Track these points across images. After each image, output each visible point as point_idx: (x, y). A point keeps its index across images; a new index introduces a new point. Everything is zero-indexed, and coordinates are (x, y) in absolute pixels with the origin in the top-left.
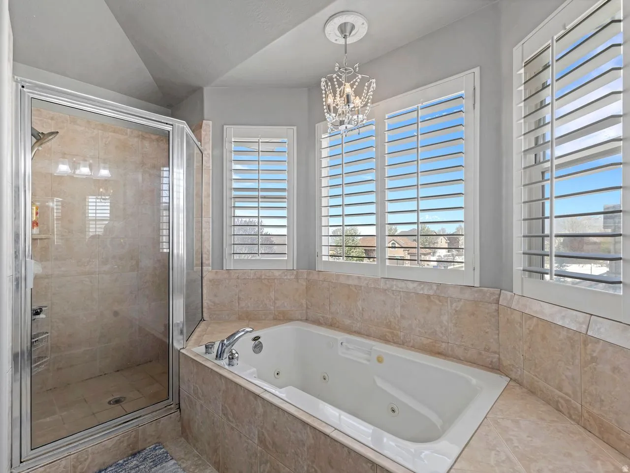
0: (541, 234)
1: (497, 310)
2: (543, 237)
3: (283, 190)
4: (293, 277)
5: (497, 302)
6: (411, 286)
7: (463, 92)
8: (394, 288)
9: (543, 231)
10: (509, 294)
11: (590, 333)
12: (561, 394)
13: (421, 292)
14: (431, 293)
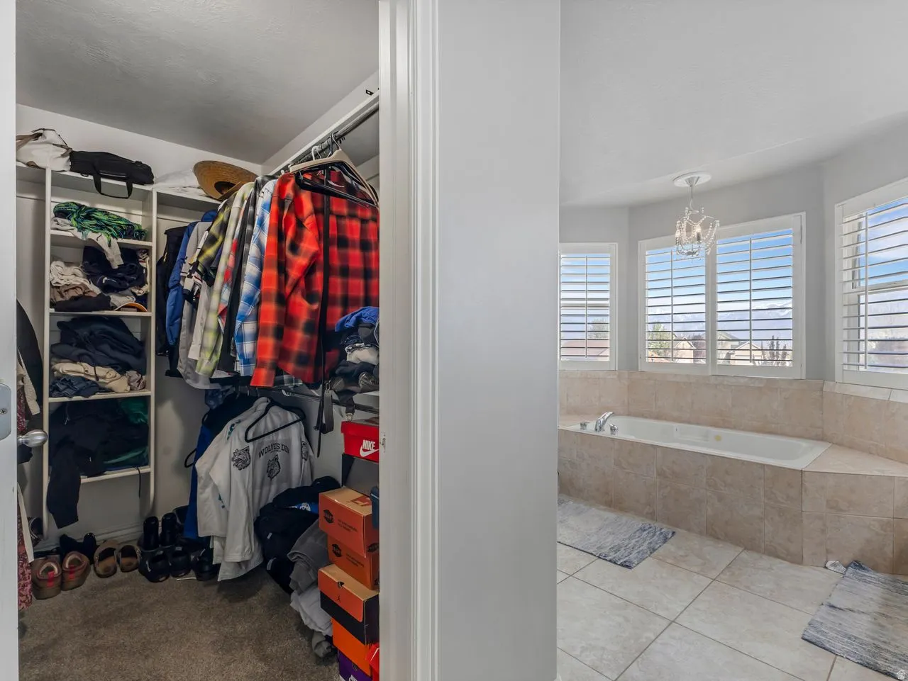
0: (857, 339)
1: (822, 397)
2: (859, 341)
3: (607, 299)
4: (615, 377)
5: (822, 390)
6: (742, 381)
7: (791, 229)
8: (725, 383)
9: (859, 337)
10: (832, 383)
11: (891, 400)
12: (872, 442)
13: (752, 385)
14: (761, 385)
